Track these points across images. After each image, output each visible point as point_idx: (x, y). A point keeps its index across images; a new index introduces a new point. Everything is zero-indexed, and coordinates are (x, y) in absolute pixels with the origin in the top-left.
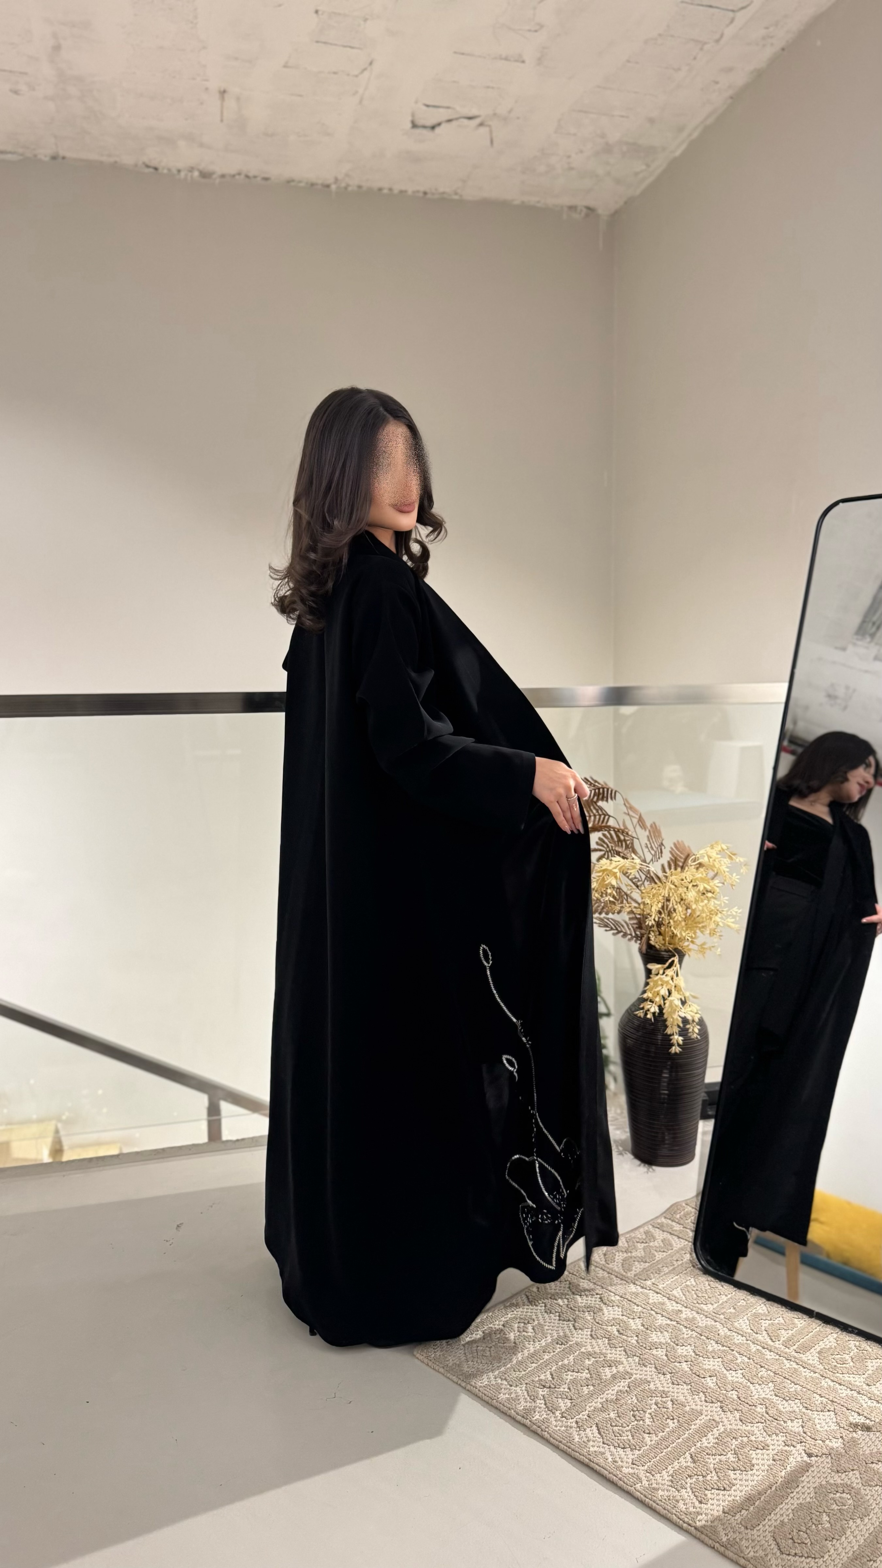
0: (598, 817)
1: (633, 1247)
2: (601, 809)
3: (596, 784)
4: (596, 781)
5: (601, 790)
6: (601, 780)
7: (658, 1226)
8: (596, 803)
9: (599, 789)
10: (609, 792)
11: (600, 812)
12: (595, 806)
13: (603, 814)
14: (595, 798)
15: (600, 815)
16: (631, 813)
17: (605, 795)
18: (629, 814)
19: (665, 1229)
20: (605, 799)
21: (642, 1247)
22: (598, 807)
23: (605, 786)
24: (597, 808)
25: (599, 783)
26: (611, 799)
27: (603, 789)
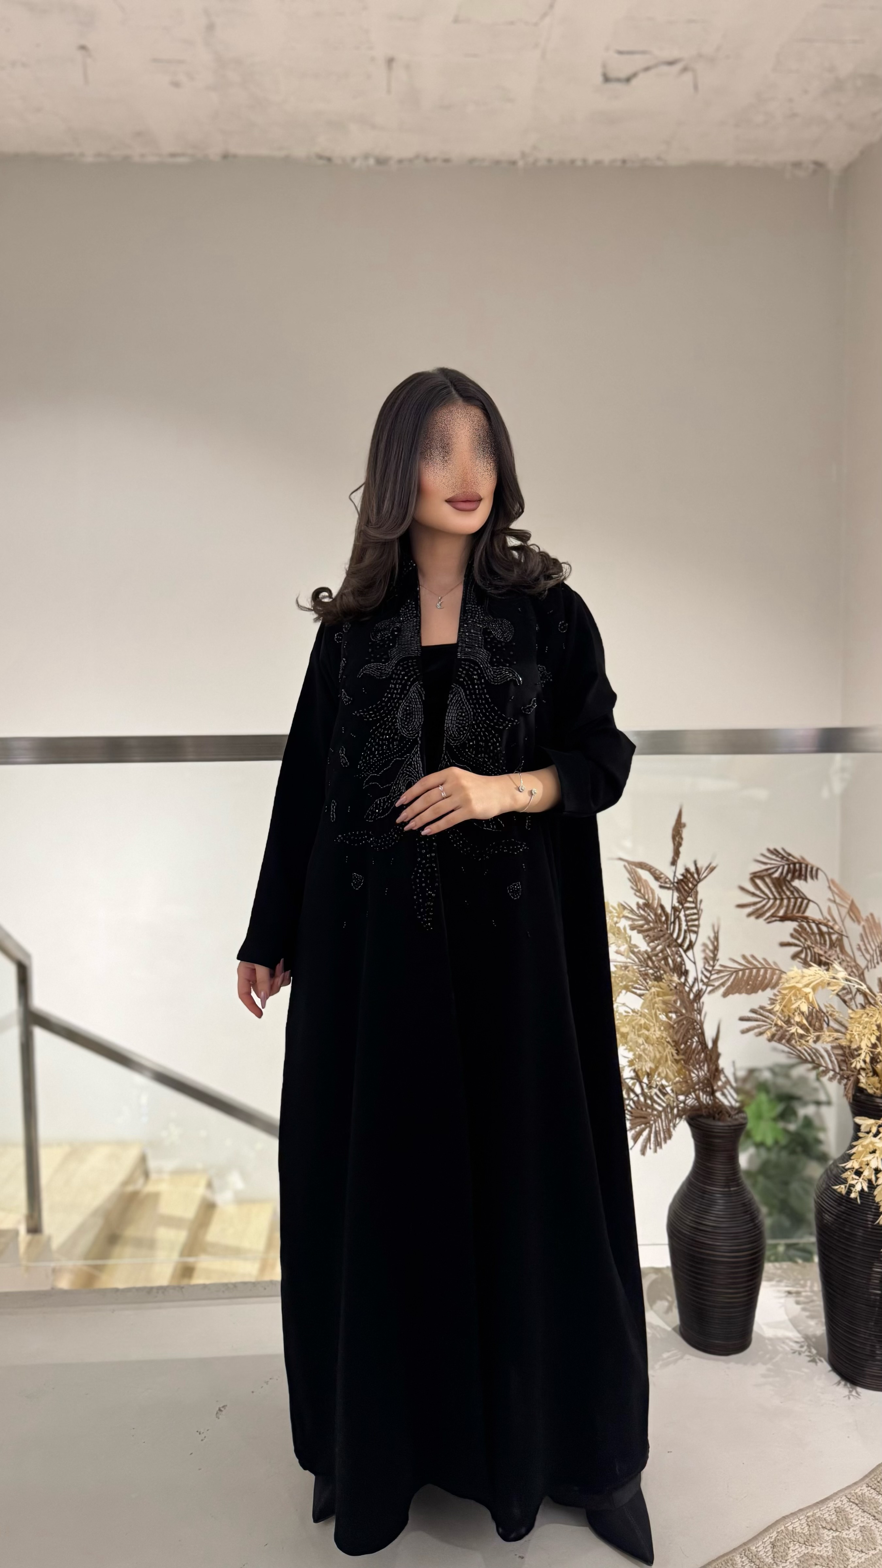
0: (792, 900)
1: (816, 1537)
2: (798, 891)
3: (791, 858)
4: (790, 855)
5: (797, 866)
6: (797, 853)
7: (857, 1502)
8: (789, 882)
9: (794, 864)
10: (809, 869)
11: (796, 894)
12: (789, 886)
13: (801, 897)
14: (789, 877)
15: (796, 899)
16: (838, 900)
17: (803, 872)
18: (834, 902)
19: (866, 1508)
20: (803, 877)
21: (831, 1537)
22: (794, 887)
23: (802, 861)
24: (792, 889)
25: (793, 857)
26: (812, 877)
27: (800, 864)
